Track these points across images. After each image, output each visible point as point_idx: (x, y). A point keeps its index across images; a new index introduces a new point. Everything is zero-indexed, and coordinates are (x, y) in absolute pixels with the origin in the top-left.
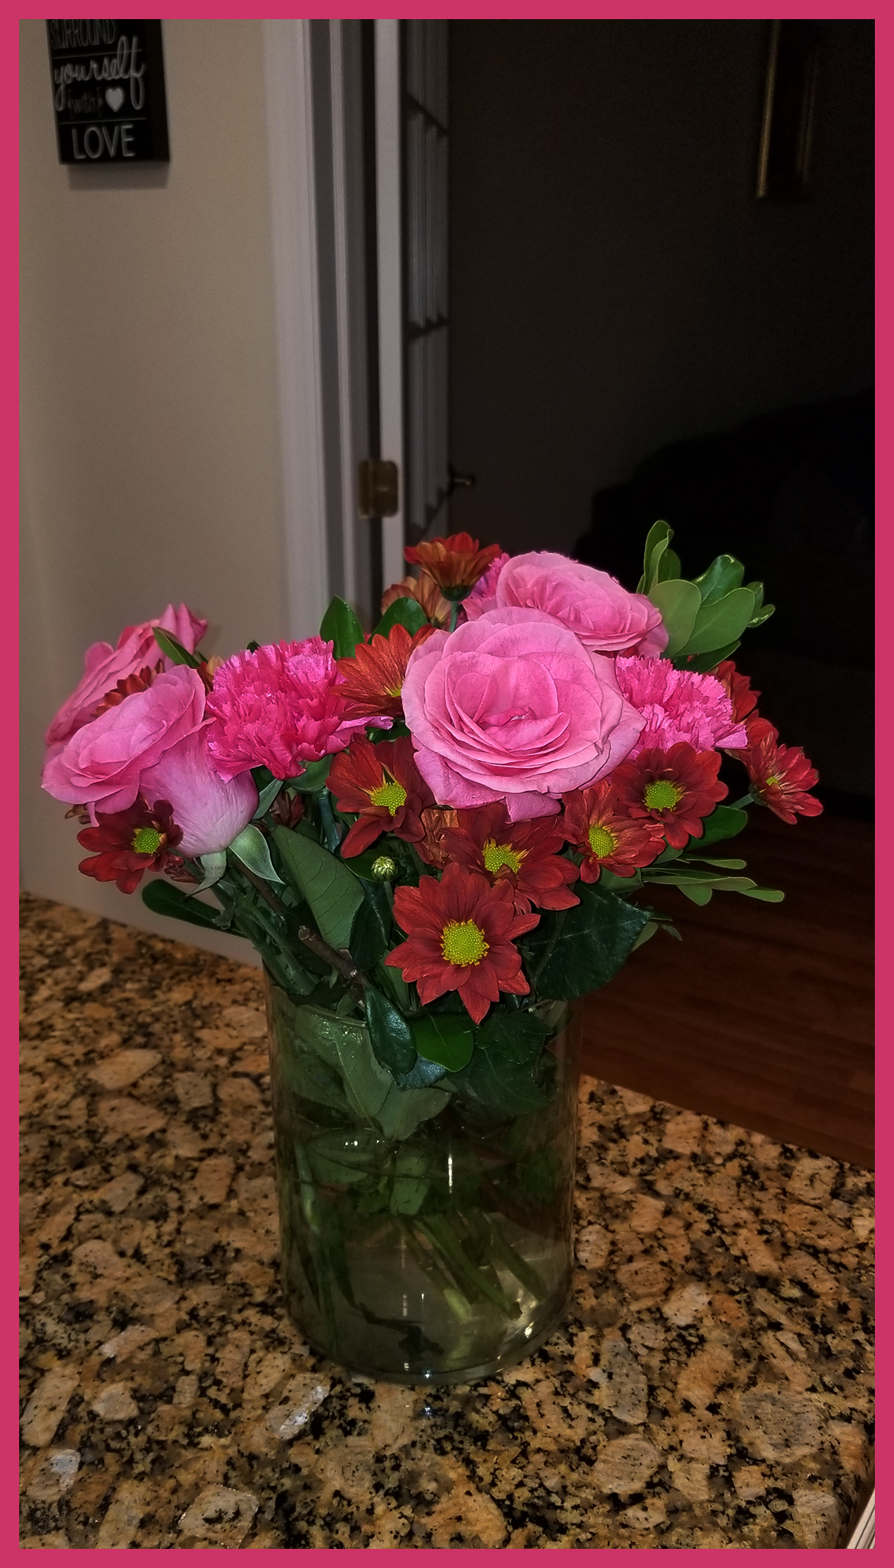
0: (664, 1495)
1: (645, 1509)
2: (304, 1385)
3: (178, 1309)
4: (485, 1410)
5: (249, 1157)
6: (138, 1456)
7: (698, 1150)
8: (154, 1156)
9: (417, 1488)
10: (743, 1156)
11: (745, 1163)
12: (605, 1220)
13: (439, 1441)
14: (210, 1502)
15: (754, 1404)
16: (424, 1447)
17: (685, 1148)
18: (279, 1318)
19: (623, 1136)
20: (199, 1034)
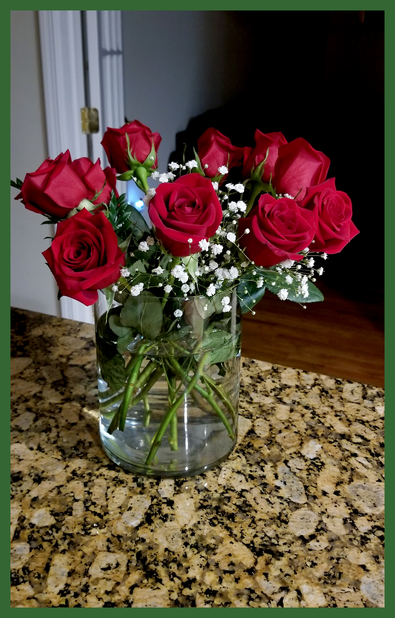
0: (325, 534)
1: (318, 541)
2: (138, 500)
3: (66, 472)
4: (229, 504)
5: (86, 401)
6: (60, 542)
7: (298, 384)
8: (38, 404)
9: (206, 543)
10: (319, 385)
11: (321, 388)
12: (264, 416)
13: (211, 520)
14: (102, 560)
15: (355, 489)
16: (204, 524)
17: (292, 383)
18: (118, 471)
19: (262, 380)
20: (49, 349)
